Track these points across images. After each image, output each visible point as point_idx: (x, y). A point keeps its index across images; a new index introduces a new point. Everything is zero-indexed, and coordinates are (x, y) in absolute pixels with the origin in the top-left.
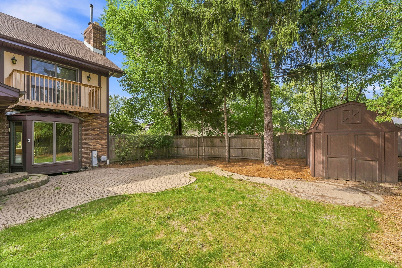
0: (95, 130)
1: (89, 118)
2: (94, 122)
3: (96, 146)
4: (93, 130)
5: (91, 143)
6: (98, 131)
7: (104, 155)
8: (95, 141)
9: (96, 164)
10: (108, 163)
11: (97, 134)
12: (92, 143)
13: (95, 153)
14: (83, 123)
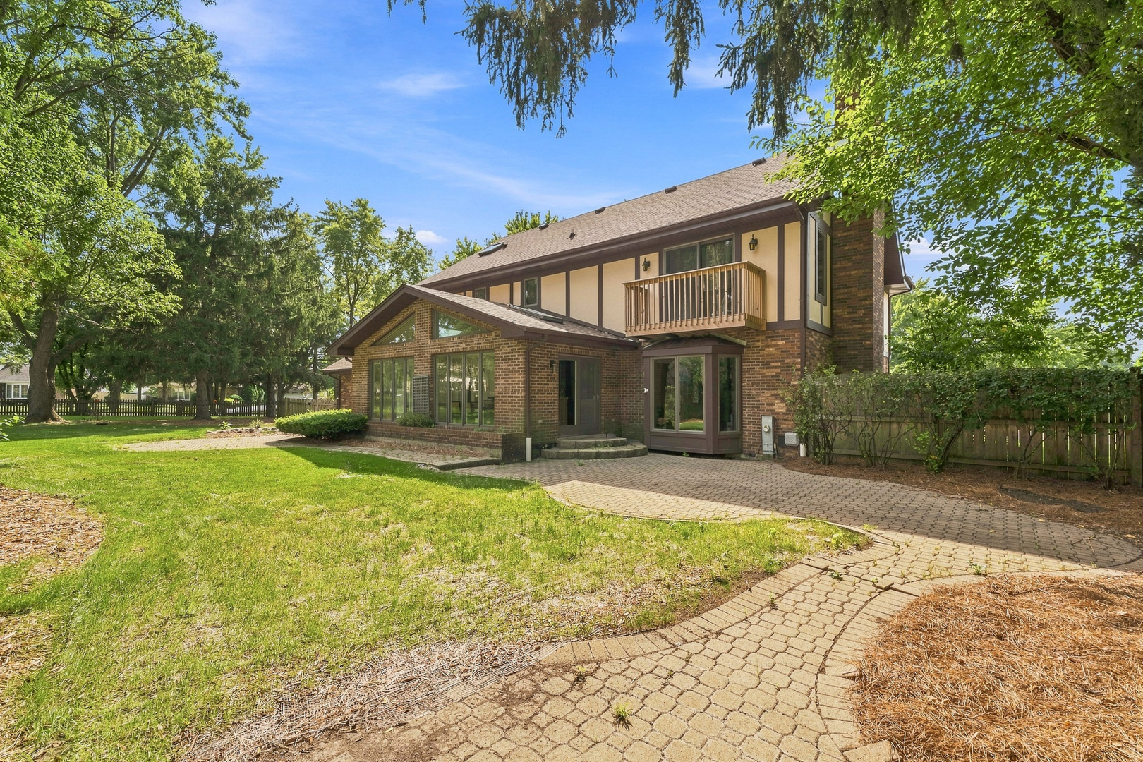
0: (772, 364)
1: (757, 338)
2: (768, 346)
3: (773, 404)
4: (767, 365)
5: (762, 399)
6: (777, 367)
7: (790, 430)
8: (773, 392)
9: (771, 449)
10: (802, 453)
11: (776, 376)
12: (765, 397)
13: (767, 422)
14: (745, 350)
